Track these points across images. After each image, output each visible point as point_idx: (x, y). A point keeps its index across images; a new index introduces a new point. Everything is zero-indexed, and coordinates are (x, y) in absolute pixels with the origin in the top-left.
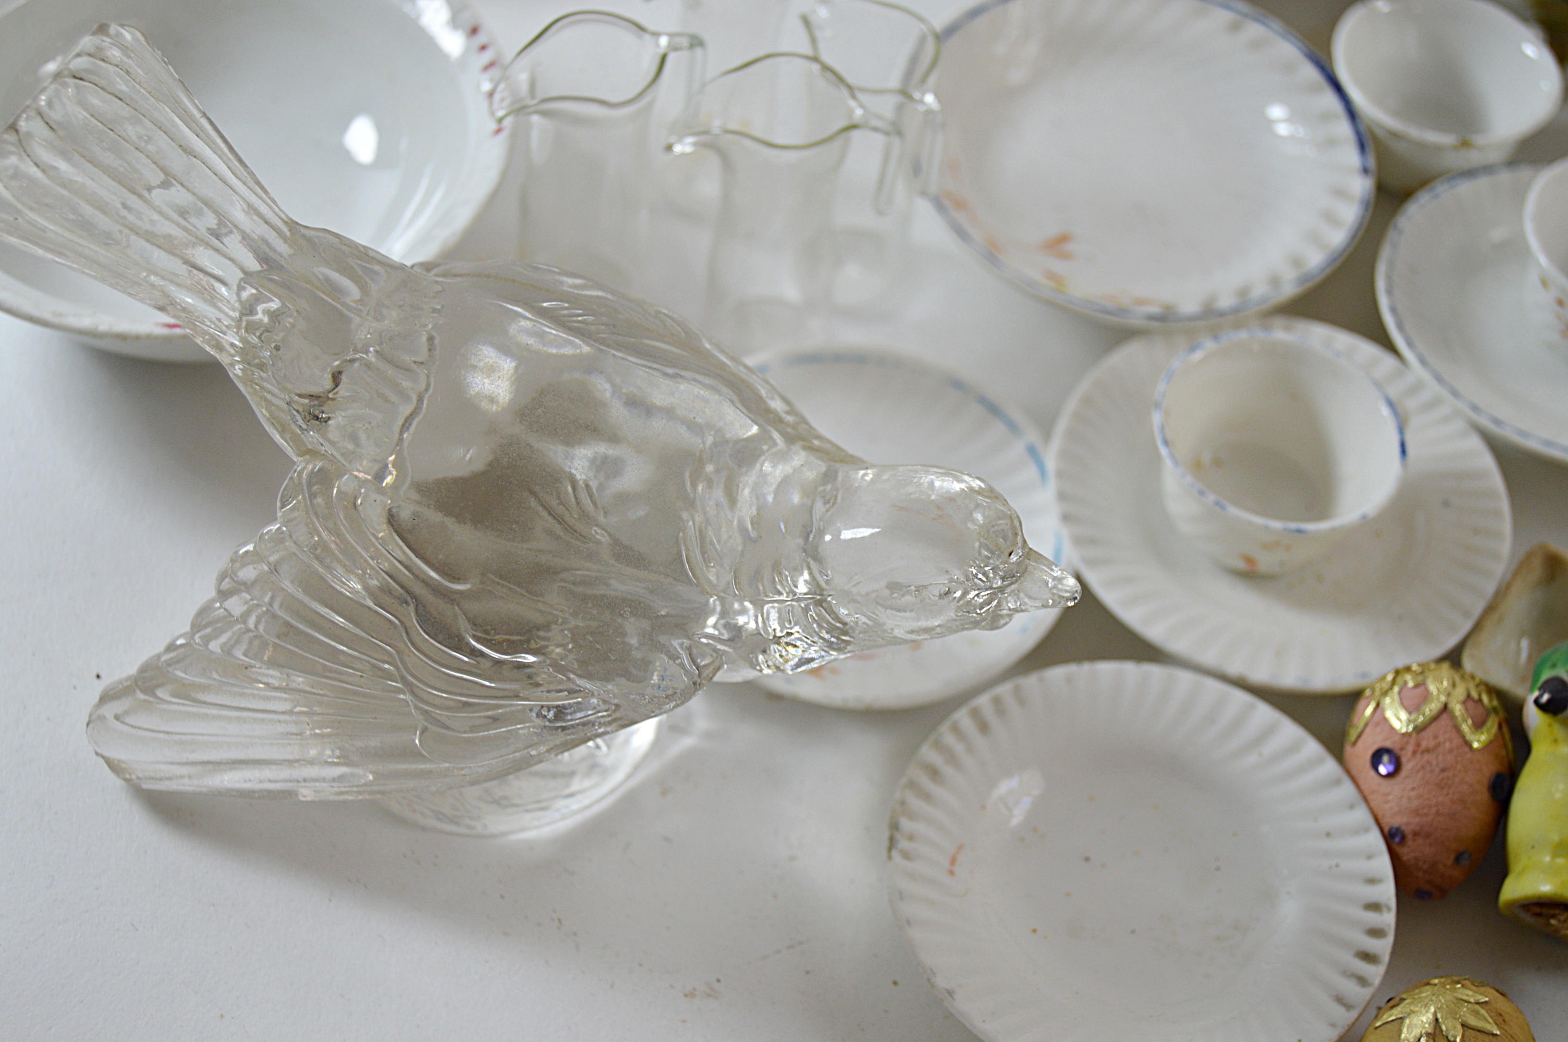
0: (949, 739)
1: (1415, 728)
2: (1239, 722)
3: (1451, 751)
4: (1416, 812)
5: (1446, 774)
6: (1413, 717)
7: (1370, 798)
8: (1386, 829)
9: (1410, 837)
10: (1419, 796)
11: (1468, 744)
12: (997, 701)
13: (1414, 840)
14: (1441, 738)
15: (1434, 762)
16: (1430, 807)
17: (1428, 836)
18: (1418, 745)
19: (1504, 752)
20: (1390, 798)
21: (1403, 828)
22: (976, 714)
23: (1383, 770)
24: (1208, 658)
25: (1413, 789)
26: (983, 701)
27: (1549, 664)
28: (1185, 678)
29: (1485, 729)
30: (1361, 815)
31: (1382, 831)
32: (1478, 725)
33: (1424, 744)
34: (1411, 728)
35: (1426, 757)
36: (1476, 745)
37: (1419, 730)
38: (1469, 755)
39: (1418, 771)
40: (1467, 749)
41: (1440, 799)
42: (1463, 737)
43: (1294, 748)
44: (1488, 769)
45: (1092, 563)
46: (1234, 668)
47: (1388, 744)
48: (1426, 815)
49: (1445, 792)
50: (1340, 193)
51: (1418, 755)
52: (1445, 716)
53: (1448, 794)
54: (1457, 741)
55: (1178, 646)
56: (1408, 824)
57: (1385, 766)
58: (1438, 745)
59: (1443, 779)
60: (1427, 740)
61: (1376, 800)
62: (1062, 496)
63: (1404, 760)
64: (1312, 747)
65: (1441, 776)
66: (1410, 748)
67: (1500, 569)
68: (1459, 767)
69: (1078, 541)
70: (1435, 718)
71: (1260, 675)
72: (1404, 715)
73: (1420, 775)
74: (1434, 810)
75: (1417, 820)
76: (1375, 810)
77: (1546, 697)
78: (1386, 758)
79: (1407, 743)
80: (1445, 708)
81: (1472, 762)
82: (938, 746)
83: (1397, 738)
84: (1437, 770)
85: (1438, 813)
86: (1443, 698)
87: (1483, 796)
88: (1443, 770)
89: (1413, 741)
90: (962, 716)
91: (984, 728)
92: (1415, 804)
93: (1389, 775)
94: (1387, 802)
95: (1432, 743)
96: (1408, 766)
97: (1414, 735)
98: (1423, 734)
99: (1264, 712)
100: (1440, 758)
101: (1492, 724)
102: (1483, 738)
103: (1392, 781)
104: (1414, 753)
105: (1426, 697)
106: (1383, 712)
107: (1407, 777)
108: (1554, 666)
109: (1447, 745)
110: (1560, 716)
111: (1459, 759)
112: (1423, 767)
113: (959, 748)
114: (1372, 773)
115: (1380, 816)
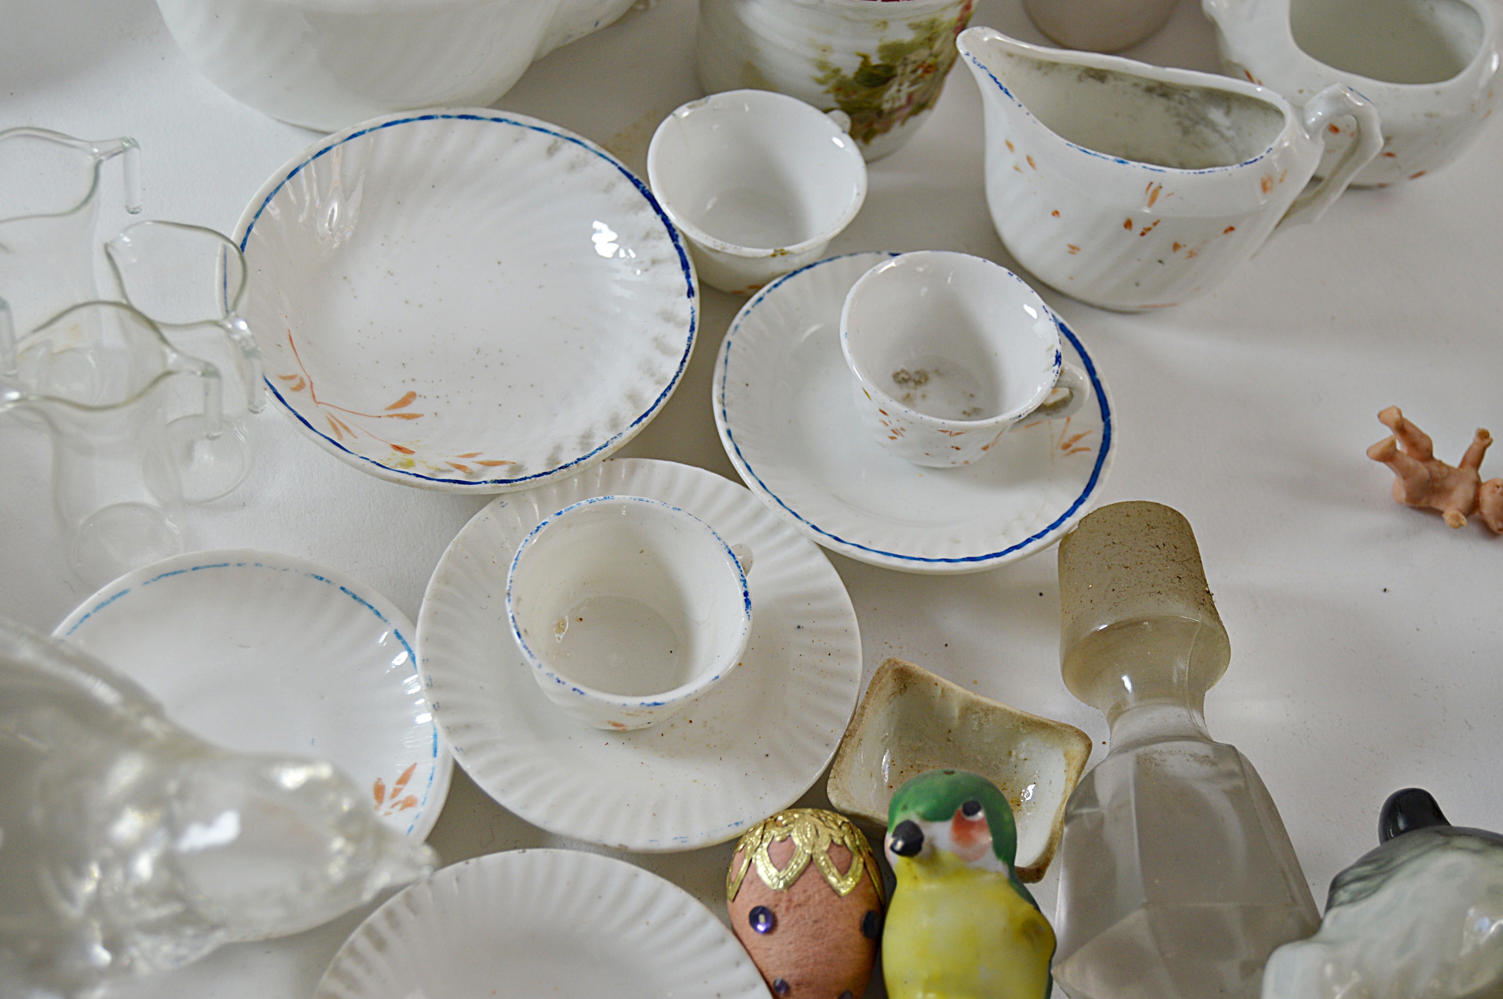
0: (348, 964)
1: (785, 884)
2: (624, 894)
3: (821, 902)
4: (796, 965)
5: (819, 925)
6: (782, 875)
7: (753, 952)
8: (771, 982)
9: (793, 987)
10: (797, 950)
11: (835, 892)
12: (390, 914)
13: (798, 990)
14: (810, 892)
15: (807, 917)
16: (808, 957)
17: (809, 984)
18: (790, 900)
19: (871, 890)
20: (771, 952)
21: (787, 980)
22: (370, 932)
23: (761, 928)
24: (588, 833)
25: (791, 943)
26: (376, 916)
27: (901, 806)
28: (567, 856)
29: (850, 873)
30: (748, 971)
31: (767, 983)
32: (843, 873)
33: (795, 899)
34: (781, 885)
35: (800, 911)
36: (843, 891)
37: (789, 886)
38: (838, 904)
39: (793, 926)
40: (836, 897)
41: (817, 948)
42: (830, 886)
43: (678, 912)
44: (858, 910)
45: (465, 751)
46: (614, 839)
47: (762, 903)
48: (805, 966)
49: (820, 941)
50: (668, 317)
51: (791, 910)
52: (812, 868)
53: (823, 943)
54: (825, 892)
55: (558, 825)
56: (790, 976)
57: (762, 924)
58: (809, 898)
59: (816, 930)
60: (798, 895)
61: (759, 955)
62: (430, 685)
63: (779, 916)
64: (695, 908)
65: (816, 927)
66: (783, 905)
67: (854, 691)
68: (830, 916)
69: (451, 730)
70: (802, 873)
71: (640, 842)
72: (773, 871)
73: (795, 929)
74: (812, 960)
75: (798, 971)
76: (759, 963)
77: (900, 844)
78: (762, 918)
79: (780, 900)
80: (811, 860)
81: (841, 910)
82: (338, 973)
83: (770, 895)
84: (811, 923)
85: (816, 963)
86: (808, 851)
87: (856, 938)
88: (816, 922)
89: (785, 898)
90: (357, 936)
91: (380, 944)
92: (794, 957)
93: (768, 931)
94: (768, 956)
95: (803, 898)
96: (783, 921)
97: (785, 891)
98: (793, 889)
99: (647, 880)
100: (812, 909)
101: (858, 864)
102: (850, 882)
103: (771, 937)
104: (787, 909)
105: (792, 851)
106: (755, 869)
107: (783, 932)
108: (905, 808)
109: (817, 897)
110: (916, 857)
111: (830, 908)
112: (797, 922)
113: (358, 971)
114: (752, 930)
115: (764, 970)
